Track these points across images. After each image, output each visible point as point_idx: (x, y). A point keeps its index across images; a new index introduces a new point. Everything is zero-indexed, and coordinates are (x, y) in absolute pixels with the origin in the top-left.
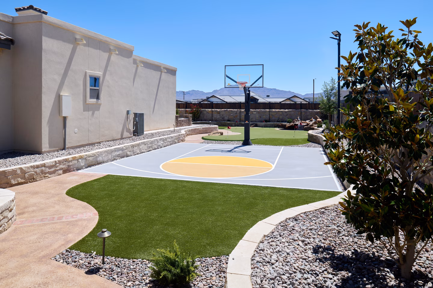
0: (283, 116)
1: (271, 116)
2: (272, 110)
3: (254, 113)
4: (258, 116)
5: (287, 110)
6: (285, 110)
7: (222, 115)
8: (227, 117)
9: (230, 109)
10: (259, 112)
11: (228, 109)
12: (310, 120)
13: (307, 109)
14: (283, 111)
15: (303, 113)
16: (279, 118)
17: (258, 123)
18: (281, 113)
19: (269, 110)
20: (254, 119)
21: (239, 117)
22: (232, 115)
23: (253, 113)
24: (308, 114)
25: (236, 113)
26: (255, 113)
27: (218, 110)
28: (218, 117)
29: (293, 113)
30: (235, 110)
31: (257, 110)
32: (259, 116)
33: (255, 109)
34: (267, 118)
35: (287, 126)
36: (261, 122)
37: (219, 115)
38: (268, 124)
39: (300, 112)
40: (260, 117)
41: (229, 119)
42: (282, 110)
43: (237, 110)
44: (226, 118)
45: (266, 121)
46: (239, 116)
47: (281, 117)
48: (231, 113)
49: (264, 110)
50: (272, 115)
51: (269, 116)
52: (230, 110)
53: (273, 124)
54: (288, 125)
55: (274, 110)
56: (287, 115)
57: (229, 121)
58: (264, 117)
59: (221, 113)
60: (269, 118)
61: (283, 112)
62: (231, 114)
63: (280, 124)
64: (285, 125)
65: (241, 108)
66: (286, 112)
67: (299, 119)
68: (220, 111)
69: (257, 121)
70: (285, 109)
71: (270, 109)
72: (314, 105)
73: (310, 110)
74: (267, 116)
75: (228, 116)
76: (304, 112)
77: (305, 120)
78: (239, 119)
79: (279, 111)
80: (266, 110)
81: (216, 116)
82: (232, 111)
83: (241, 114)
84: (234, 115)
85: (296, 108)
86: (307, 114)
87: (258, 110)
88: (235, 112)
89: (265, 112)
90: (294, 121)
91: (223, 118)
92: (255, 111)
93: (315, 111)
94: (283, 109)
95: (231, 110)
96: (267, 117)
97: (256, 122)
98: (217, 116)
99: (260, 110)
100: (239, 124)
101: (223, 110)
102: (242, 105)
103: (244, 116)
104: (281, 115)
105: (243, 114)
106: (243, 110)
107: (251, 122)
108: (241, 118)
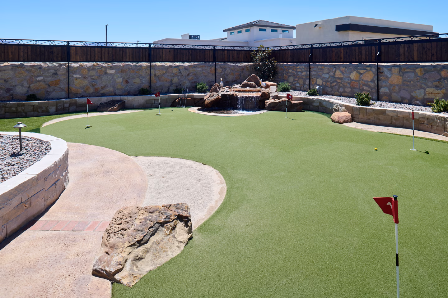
0: (179, 77)
1: (153, 77)
2: (154, 64)
3: (109, 72)
4: (120, 80)
5: (187, 64)
6: (183, 64)
7: (6, 81)
8: (22, 85)
9: (33, 63)
10: (122, 70)
11: (24, 61)
13: (225, 62)
14: (179, 66)
15: (219, 70)
16: (171, 81)
17: (125, 98)
18: (175, 71)
19: (148, 64)
20: (110, 89)
21: (64, 86)
22: (40, 78)
23: (106, 73)
24: (228, 71)
25: (56, 74)
26: (113, 71)
29: (200, 69)
30: (49, 64)
31: (117, 64)
32: (123, 78)
33: (112, 61)
34: (145, 85)
35: (207, 101)
36: (129, 94)
39: (213, 68)
40: (127, 82)
41: (31, 93)
42: (177, 64)
43: (56, 64)
44: (20, 90)
45: (143, 92)
46: (66, 81)
47: (176, 80)
48: (36, 74)
49: (134, 64)
50: (155, 75)
51: (148, 78)
52: (34, 66)
53: (167, 99)
54: (208, 97)
55: (158, 64)
56: (188, 75)
57: (32, 97)
58: (137, 80)
60: (148, 84)
61: (180, 68)
62: (38, 76)
63: (188, 96)
64: (202, 100)
65: (69, 60)
66: (186, 68)
67: (222, 83)
69: (117, 92)
70: (183, 62)
71: (149, 61)
72: (237, 54)
73: (231, 64)
74: (144, 78)
75: (26, 84)
78: (63, 90)
79: (170, 66)
80: (140, 63)
82: (40, 67)
83: (71, 74)
84: (49, 79)
85: (206, 60)
86: (226, 72)
87: (120, 64)
88: (53, 71)
89: (140, 69)
90: (216, 88)
91: (8, 90)
92: (111, 68)
93: (238, 64)
94: (179, 62)
95: (36, 63)
96: (143, 81)
97: (116, 95)
99: (124, 63)
100: (71, 104)
102: (73, 50)
103: (79, 80)
104: (176, 75)
105: (78, 76)
106: (76, 65)
107: (103, 95)
108: (70, 86)
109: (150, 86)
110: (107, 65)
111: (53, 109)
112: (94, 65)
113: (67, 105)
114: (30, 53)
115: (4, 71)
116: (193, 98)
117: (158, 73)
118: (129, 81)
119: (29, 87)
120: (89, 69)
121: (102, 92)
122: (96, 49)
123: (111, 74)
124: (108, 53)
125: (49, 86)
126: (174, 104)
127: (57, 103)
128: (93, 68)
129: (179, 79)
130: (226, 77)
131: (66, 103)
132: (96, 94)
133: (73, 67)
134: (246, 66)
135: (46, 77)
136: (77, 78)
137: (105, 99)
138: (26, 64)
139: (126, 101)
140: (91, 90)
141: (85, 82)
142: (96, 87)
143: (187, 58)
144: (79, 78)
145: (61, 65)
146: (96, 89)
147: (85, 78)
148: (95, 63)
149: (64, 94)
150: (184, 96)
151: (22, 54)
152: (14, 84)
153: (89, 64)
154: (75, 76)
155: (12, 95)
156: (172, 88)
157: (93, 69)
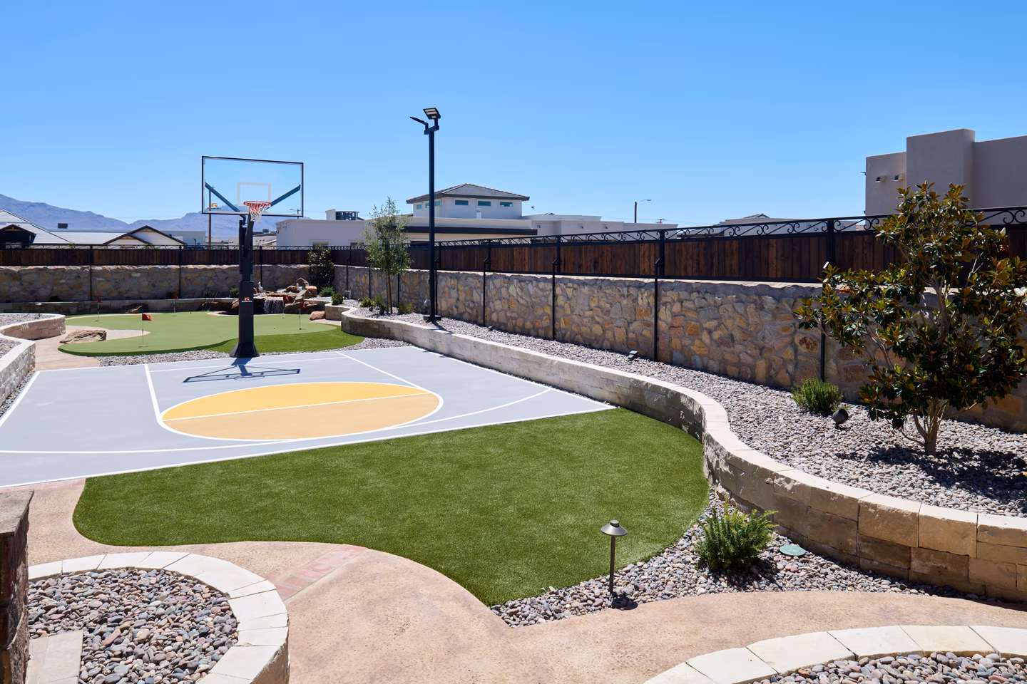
0: (215, 281)
1: (183, 281)
2: (185, 266)
3: (134, 275)
4: (146, 283)
5: (225, 266)
6: (221, 267)
7: (30, 283)
8: (46, 288)
9: (56, 267)
10: (148, 273)
11: (48, 265)
12: (285, 290)
13: (275, 264)
14: (215, 268)
15: (266, 274)
16: (205, 285)
17: (149, 301)
18: (210, 274)
19: (178, 267)
20: (136, 292)
21: (86, 289)
22: (63, 281)
23: (131, 276)
24: (278, 274)
25: (79, 277)
26: (138, 275)
27: (15, 269)
28: (14, 289)
30: (72, 268)
31: (142, 267)
32: (150, 282)
33: (138, 264)
34: (174, 288)
35: (234, 305)
36: (155, 297)
37: (18, 283)
38: (180, 304)
39: (259, 271)
40: (154, 286)
41: (54, 295)
42: (213, 266)
43: (79, 268)
44: (44, 292)
45: (170, 295)
46: (89, 284)
47: (211, 284)
48: (59, 277)
49: (163, 267)
50: (186, 278)
51: (178, 281)
52: (57, 269)
53: (193, 304)
54: (236, 302)
55: (191, 266)
56: (226, 278)
57: (55, 299)
58: (165, 284)
59: (24, 278)
60: (178, 288)
61: (216, 270)
62: (61, 279)
63: (215, 301)
64: (230, 304)
65: (92, 263)
66: (223, 271)
67: (260, 288)
68: (23, 273)
69: (143, 296)
70: (221, 264)
71: (180, 264)
72: (291, 255)
73: (283, 266)
74: (173, 281)
75: (49, 286)
76: (268, 269)
77: (275, 290)
78: (85, 292)
79: (205, 269)
80: (169, 266)
81: (7, 288)
82: (63, 270)
83: (93, 278)
84: (72, 282)
86: (276, 275)
87: (146, 267)
88: (75, 274)
89: (168, 273)
91: (33, 292)
92: (136, 271)
93: (293, 266)
94: (216, 264)
95: (59, 267)
96: (172, 284)
97: (141, 299)
98: (11, 287)
99: (151, 266)
101: (30, 267)
102: (96, 254)
103: (102, 283)
104: (211, 278)
105: (101, 279)
106: (99, 268)
107: (128, 298)
108: (93, 289)
109: (180, 290)
110: (131, 268)
111: (74, 310)
112: (118, 268)
113: (88, 307)
114: (53, 257)
115: (29, 274)
116: (220, 302)
117: (189, 276)
118: (156, 284)
119: (52, 290)
120: (112, 272)
121: (126, 295)
122: (120, 252)
123: (136, 278)
124: (133, 256)
125: (72, 288)
126: (200, 308)
127: (78, 305)
128: (117, 270)
129: (215, 283)
130: (276, 281)
131: (86, 305)
132: (120, 297)
133: (95, 270)
134: (304, 268)
135: (69, 279)
136: (99, 282)
137: (127, 302)
138: (49, 267)
139: (149, 305)
140: (115, 293)
141: (109, 286)
142: (120, 290)
143: (226, 260)
144: (102, 281)
145: (84, 268)
146: (120, 292)
147: (108, 281)
148: (119, 266)
149: (86, 297)
150: (212, 300)
151: (45, 258)
152: (38, 286)
153: (113, 267)
154: (97, 279)
155: (36, 296)
156: (205, 292)
157: (117, 272)
